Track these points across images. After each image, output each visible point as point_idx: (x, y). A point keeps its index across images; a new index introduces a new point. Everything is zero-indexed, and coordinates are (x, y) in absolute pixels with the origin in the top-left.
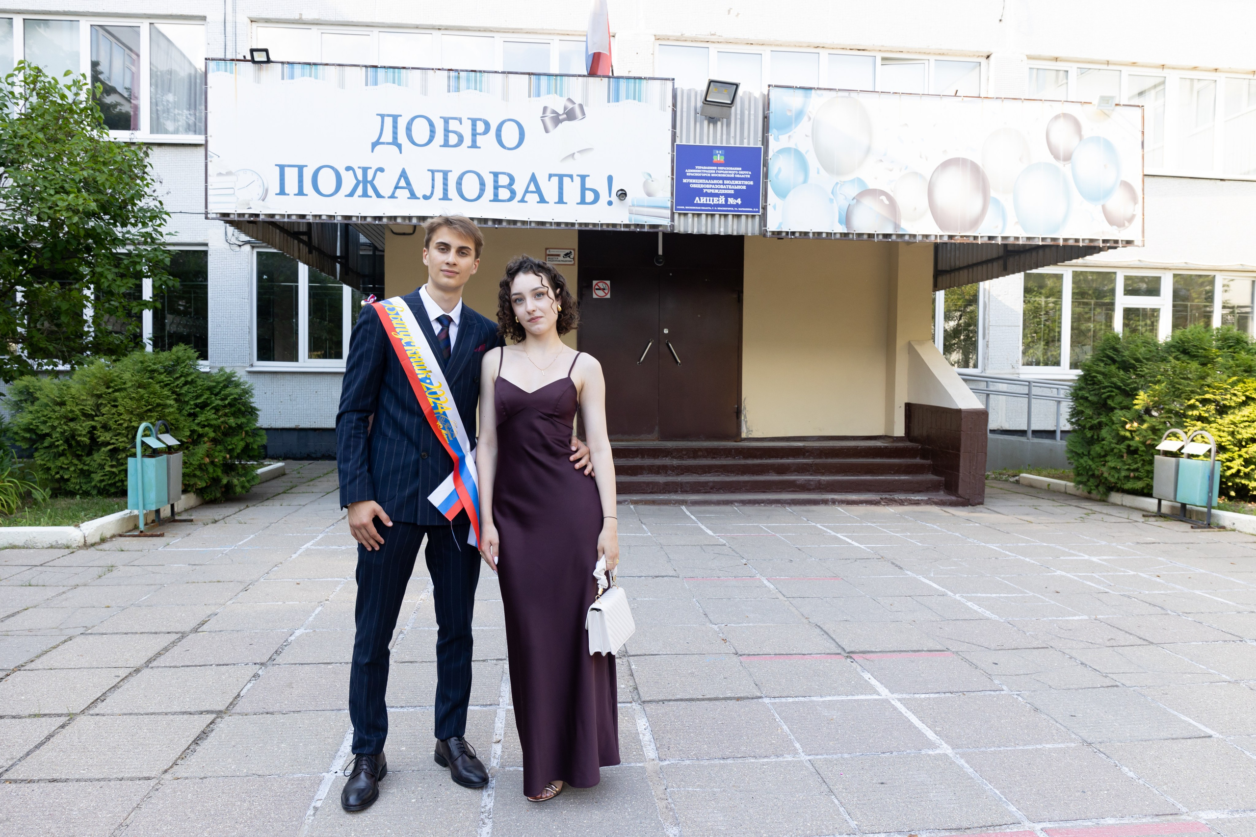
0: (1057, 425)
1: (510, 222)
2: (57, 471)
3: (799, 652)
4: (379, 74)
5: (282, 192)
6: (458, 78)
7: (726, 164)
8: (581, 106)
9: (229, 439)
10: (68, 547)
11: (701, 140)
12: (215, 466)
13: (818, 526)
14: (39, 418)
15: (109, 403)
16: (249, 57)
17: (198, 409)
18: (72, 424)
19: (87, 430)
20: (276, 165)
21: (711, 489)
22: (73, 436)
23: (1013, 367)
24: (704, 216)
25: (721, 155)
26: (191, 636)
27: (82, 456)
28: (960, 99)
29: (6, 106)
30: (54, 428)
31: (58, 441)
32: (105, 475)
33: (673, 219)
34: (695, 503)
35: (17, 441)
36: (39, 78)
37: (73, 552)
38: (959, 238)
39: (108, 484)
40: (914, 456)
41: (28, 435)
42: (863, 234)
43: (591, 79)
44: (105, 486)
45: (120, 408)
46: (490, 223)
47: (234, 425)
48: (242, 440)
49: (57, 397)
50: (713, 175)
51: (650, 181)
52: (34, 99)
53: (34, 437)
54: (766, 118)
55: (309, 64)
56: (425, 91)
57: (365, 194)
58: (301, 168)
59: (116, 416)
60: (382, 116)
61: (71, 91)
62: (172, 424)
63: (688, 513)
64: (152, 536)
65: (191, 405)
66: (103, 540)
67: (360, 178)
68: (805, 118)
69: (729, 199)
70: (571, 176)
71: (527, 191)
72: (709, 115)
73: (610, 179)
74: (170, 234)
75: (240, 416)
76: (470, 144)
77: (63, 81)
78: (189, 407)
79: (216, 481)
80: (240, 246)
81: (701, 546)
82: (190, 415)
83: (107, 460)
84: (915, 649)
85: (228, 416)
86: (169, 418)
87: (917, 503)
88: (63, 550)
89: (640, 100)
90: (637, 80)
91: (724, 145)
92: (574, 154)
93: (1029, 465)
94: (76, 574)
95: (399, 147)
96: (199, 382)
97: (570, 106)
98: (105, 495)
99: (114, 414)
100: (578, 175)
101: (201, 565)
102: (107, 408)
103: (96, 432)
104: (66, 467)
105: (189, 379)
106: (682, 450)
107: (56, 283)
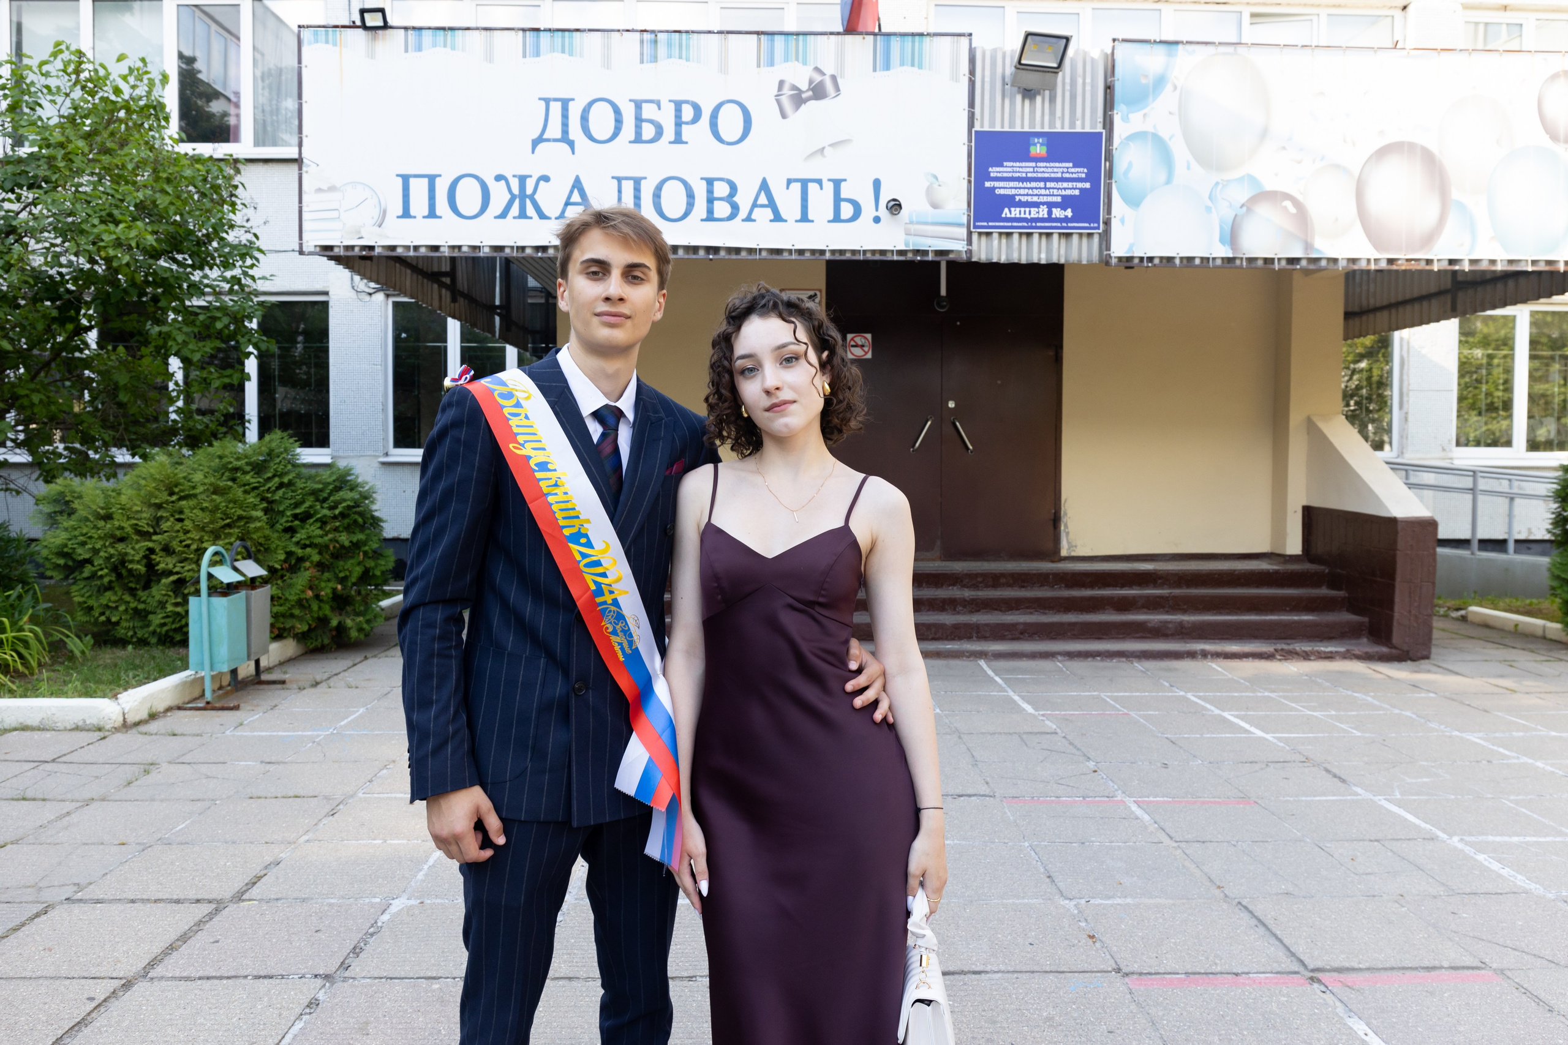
0: (1510, 532)
1: (730, 250)
2: (102, 611)
3: (1226, 968)
4: (542, 39)
5: (406, 214)
6: (656, 42)
7: (1050, 158)
8: (834, 78)
9: (341, 563)
10: (100, 729)
11: (1012, 124)
12: (321, 601)
13: (1189, 695)
14: (76, 537)
15: (172, 516)
16: (358, 23)
17: (297, 523)
18: (120, 546)
19: (142, 554)
20: (398, 175)
21: (1022, 633)
22: (123, 562)
23: (1444, 450)
24: (1016, 237)
25: (1042, 145)
26: (232, 907)
27: (136, 589)
28: (1404, 52)
29: (40, 105)
30: (96, 551)
31: (102, 569)
32: (167, 617)
33: (970, 242)
34: (999, 656)
35: (47, 569)
36: (83, 66)
37: (104, 738)
38: (1404, 262)
39: (171, 630)
40: (1318, 585)
41: (61, 562)
42: (1256, 259)
43: (849, 38)
44: (167, 631)
45: (187, 522)
46: (702, 253)
47: (347, 544)
48: (359, 564)
49: (102, 508)
50: (1029, 175)
51: (936, 186)
52: (77, 93)
53: (70, 563)
54: (1109, 88)
55: (444, 29)
56: (607, 63)
57: (523, 215)
58: (432, 179)
59: (181, 534)
60: (547, 101)
61: (128, 82)
62: (261, 544)
63: (990, 672)
64: (223, 709)
65: (288, 517)
66: (153, 716)
67: (516, 191)
68: (1169, 88)
69: (1054, 210)
70: (819, 182)
71: (755, 205)
72: (1024, 86)
73: (877, 184)
74: (264, 278)
75: (357, 530)
76: (672, 139)
77: (117, 70)
78: (285, 519)
79: (323, 621)
80: (370, 294)
81: (1020, 735)
82: (287, 530)
83: (169, 596)
84: (1426, 963)
85: (340, 532)
86: (255, 536)
87: (1329, 657)
88: (91, 734)
89: (920, 67)
90: (917, 38)
91: (1046, 129)
92: (823, 148)
93: (1475, 592)
94: (97, 777)
95: (571, 144)
96: (300, 484)
97: (818, 78)
98: (168, 644)
99: (178, 531)
100: (829, 180)
101: (278, 763)
102: (169, 524)
103: (153, 557)
104: (114, 605)
105: (286, 480)
106: (977, 575)
107: (121, 349)
